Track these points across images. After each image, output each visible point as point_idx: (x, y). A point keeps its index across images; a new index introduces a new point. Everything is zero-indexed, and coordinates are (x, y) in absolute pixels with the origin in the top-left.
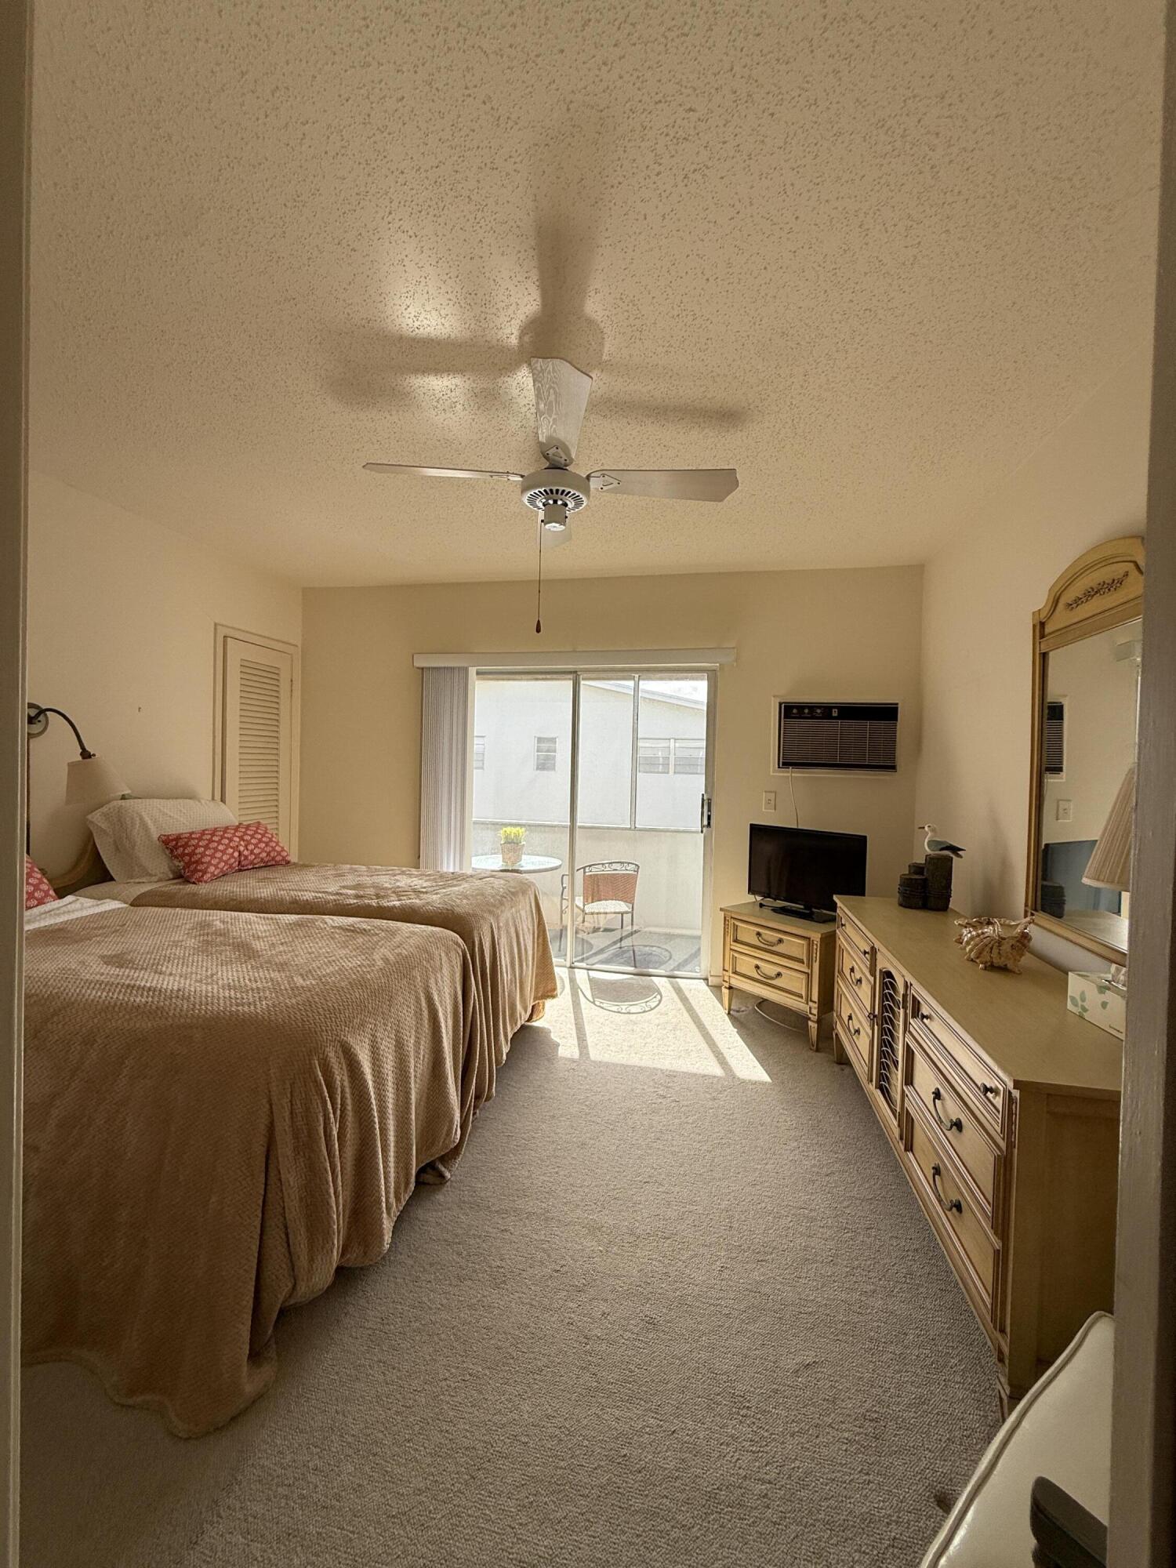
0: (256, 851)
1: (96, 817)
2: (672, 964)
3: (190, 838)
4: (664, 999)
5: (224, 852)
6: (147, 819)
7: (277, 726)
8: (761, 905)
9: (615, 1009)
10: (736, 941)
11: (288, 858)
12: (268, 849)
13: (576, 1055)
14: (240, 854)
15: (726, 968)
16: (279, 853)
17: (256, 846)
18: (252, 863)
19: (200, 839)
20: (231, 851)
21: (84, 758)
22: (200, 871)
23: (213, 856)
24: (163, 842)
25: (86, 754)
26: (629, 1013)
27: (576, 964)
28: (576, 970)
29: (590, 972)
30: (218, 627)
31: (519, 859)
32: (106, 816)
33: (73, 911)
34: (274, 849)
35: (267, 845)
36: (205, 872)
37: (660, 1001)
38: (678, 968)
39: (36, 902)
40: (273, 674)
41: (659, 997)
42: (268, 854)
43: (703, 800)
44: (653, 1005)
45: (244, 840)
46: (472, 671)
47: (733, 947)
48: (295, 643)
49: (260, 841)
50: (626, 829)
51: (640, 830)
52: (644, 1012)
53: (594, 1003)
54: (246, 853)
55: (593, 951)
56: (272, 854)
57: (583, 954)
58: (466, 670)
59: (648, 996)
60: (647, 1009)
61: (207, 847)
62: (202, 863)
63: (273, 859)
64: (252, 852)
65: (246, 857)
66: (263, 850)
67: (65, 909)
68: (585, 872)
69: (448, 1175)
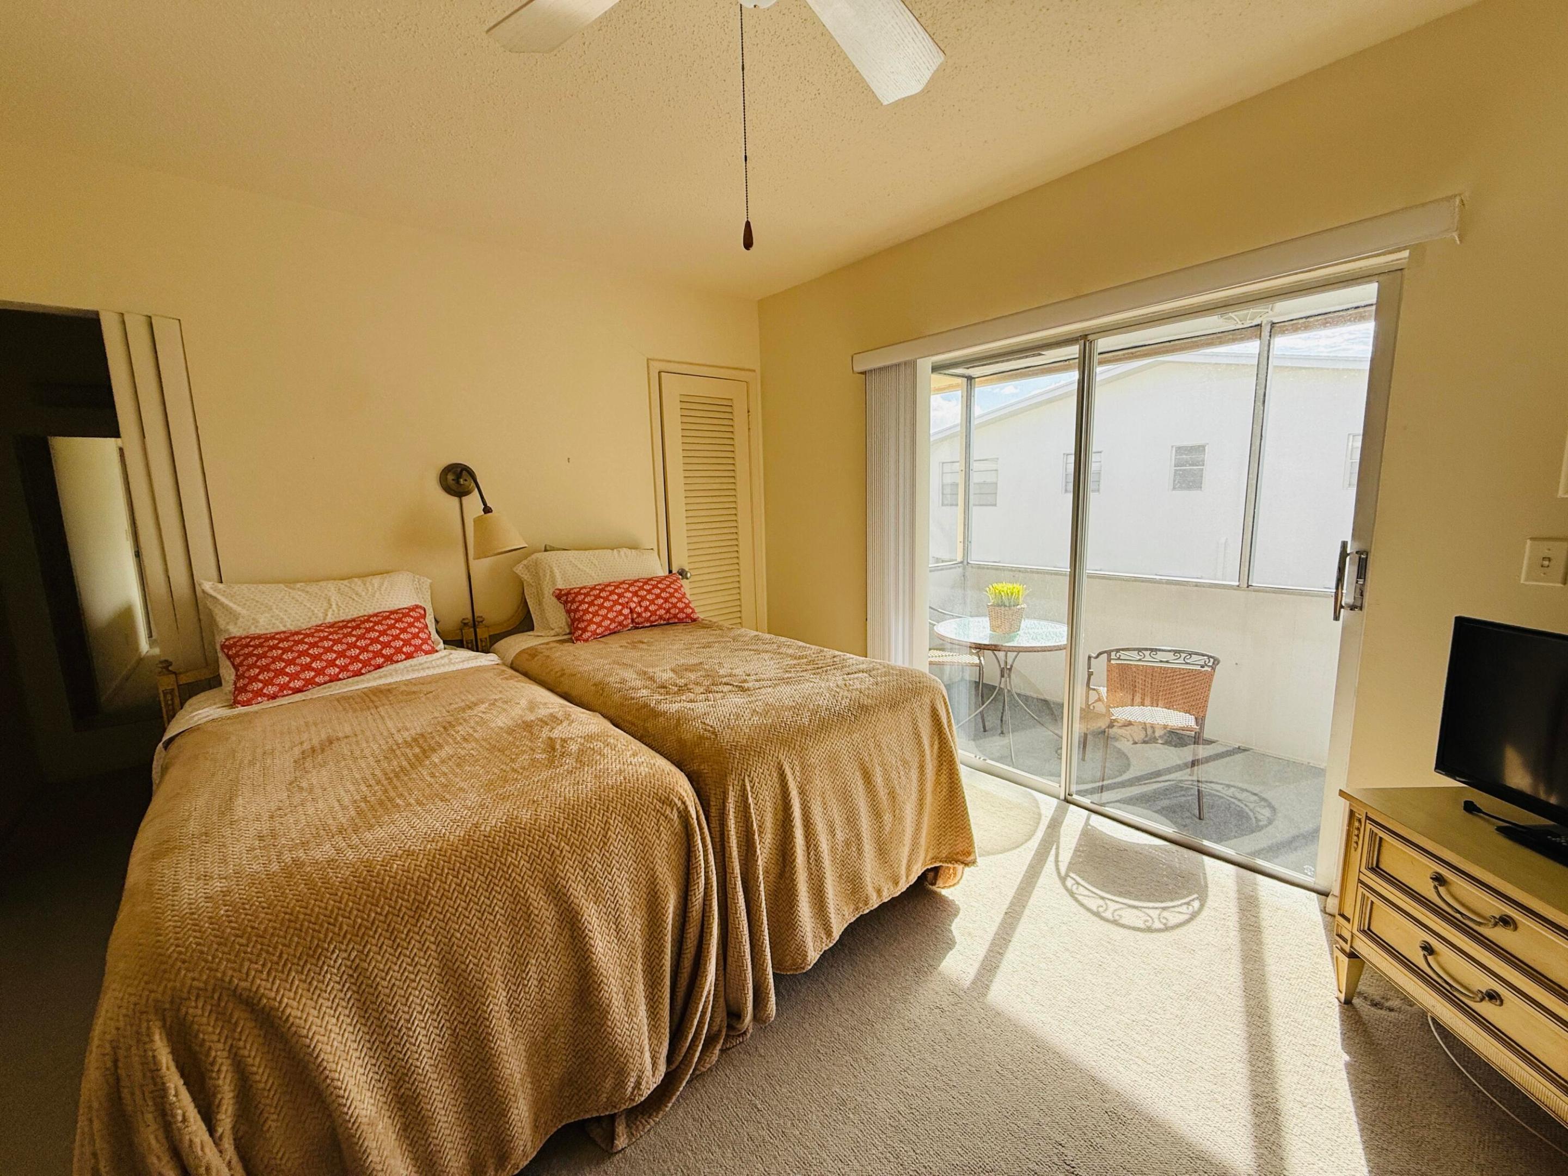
0: (652, 608)
1: (519, 569)
2: (1260, 840)
3: (578, 593)
4: (1205, 913)
5: (610, 609)
6: (556, 571)
7: (733, 464)
8: (1470, 807)
9: (1093, 904)
10: (1376, 869)
11: (695, 616)
12: (667, 606)
13: (967, 980)
14: (632, 611)
15: (1348, 913)
16: (681, 610)
17: (652, 602)
18: (648, 620)
19: (586, 595)
20: (619, 607)
21: (485, 513)
22: (580, 629)
23: (595, 614)
24: (556, 597)
25: (487, 510)
26: (1115, 922)
27: (1076, 797)
28: (1072, 807)
29: (1094, 816)
30: (651, 363)
31: (1014, 629)
32: (527, 567)
33: (443, 665)
34: (675, 606)
35: (666, 600)
36: (584, 630)
37: (1193, 916)
38: (1273, 850)
39: (404, 657)
40: (727, 406)
41: (1196, 904)
42: (668, 611)
43: (1343, 555)
44: (1174, 919)
45: (638, 596)
46: (924, 365)
47: (1363, 878)
48: (752, 367)
49: (658, 596)
50: (1231, 587)
51: (1258, 590)
52: (1150, 930)
53: (1063, 880)
54: (638, 609)
55: (1125, 777)
56: (672, 611)
57: (1103, 780)
58: (912, 365)
59: (1173, 895)
60: (1157, 925)
61: (591, 604)
62: (583, 621)
63: (675, 616)
64: (646, 609)
65: (639, 615)
66: (660, 607)
67: (438, 662)
68: (1109, 660)
69: (621, 1142)
